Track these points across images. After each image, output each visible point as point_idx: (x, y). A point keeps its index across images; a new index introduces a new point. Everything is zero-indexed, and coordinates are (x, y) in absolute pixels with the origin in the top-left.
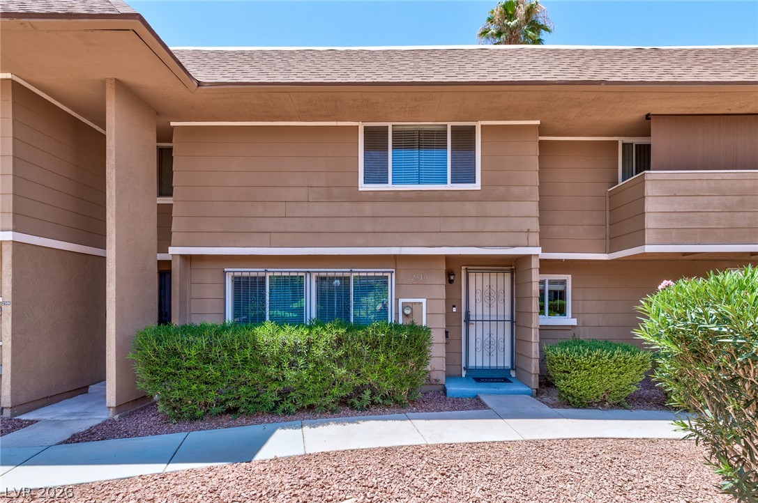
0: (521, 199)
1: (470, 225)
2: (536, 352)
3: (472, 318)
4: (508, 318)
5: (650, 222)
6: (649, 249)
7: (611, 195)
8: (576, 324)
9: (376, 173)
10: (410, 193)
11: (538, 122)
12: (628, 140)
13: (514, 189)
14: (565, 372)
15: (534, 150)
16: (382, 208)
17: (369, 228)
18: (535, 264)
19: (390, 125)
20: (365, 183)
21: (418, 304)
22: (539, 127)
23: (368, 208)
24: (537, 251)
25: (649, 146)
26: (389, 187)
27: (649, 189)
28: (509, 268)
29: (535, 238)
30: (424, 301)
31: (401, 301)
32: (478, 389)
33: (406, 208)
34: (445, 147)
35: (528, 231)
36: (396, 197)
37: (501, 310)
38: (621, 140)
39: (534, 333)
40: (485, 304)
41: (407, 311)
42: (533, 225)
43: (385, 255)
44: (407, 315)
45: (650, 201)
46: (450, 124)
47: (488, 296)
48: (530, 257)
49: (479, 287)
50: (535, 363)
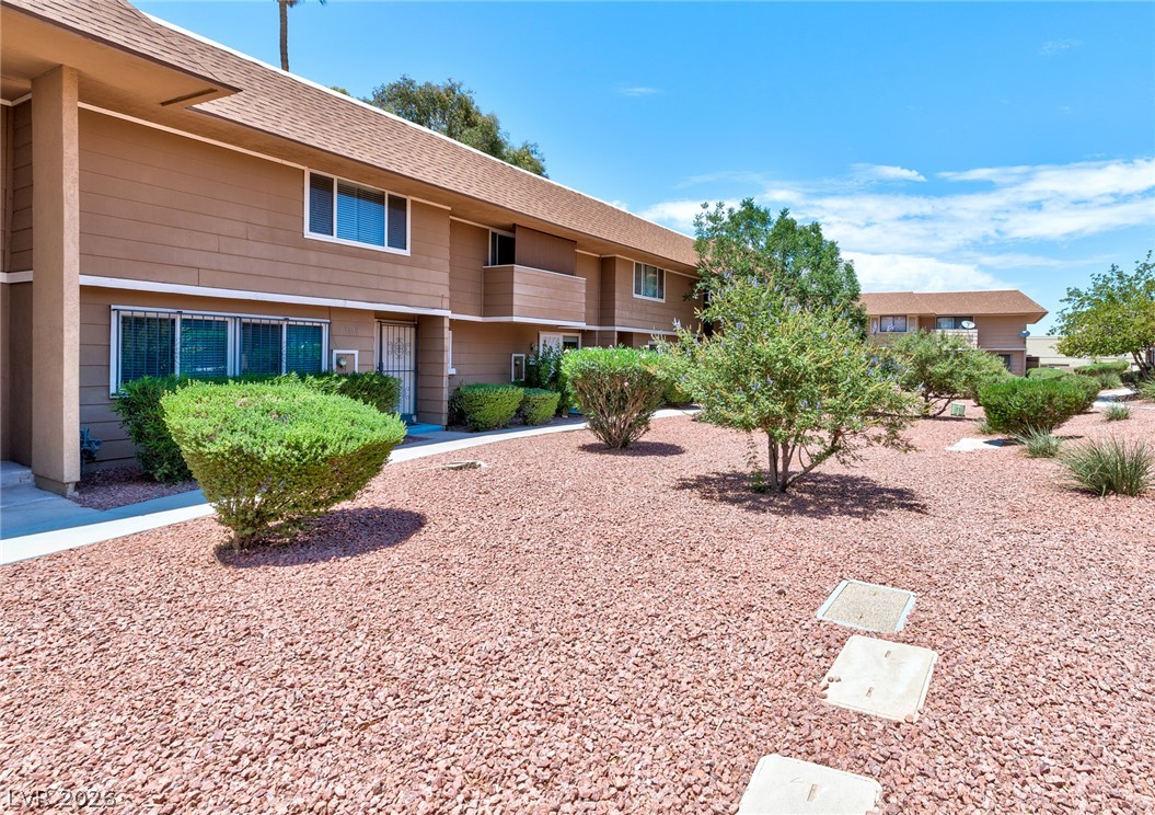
0: (437, 269)
1: (402, 286)
3: (385, 369)
4: (413, 368)
5: (516, 302)
6: (516, 319)
7: (485, 273)
8: (455, 373)
9: (322, 222)
10: (351, 248)
11: (449, 208)
12: (495, 230)
13: (432, 260)
14: (479, 406)
17: (314, 277)
18: (447, 323)
19: (336, 178)
20: (310, 231)
21: (350, 356)
22: (451, 211)
23: (313, 257)
24: (447, 313)
25: (514, 240)
26: (334, 239)
27: (516, 278)
28: (413, 325)
29: (446, 303)
30: (356, 352)
31: (335, 352)
33: (349, 262)
34: (384, 204)
35: (443, 296)
36: (340, 250)
37: (408, 361)
38: (491, 230)
39: (445, 380)
40: (396, 356)
41: (343, 363)
42: (446, 292)
43: (329, 307)
44: (341, 366)
45: (515, 286)
46: (387, 192)
47: (398, 348)
48: (443, 317)
49: (391, 340)
50: (445, 405)
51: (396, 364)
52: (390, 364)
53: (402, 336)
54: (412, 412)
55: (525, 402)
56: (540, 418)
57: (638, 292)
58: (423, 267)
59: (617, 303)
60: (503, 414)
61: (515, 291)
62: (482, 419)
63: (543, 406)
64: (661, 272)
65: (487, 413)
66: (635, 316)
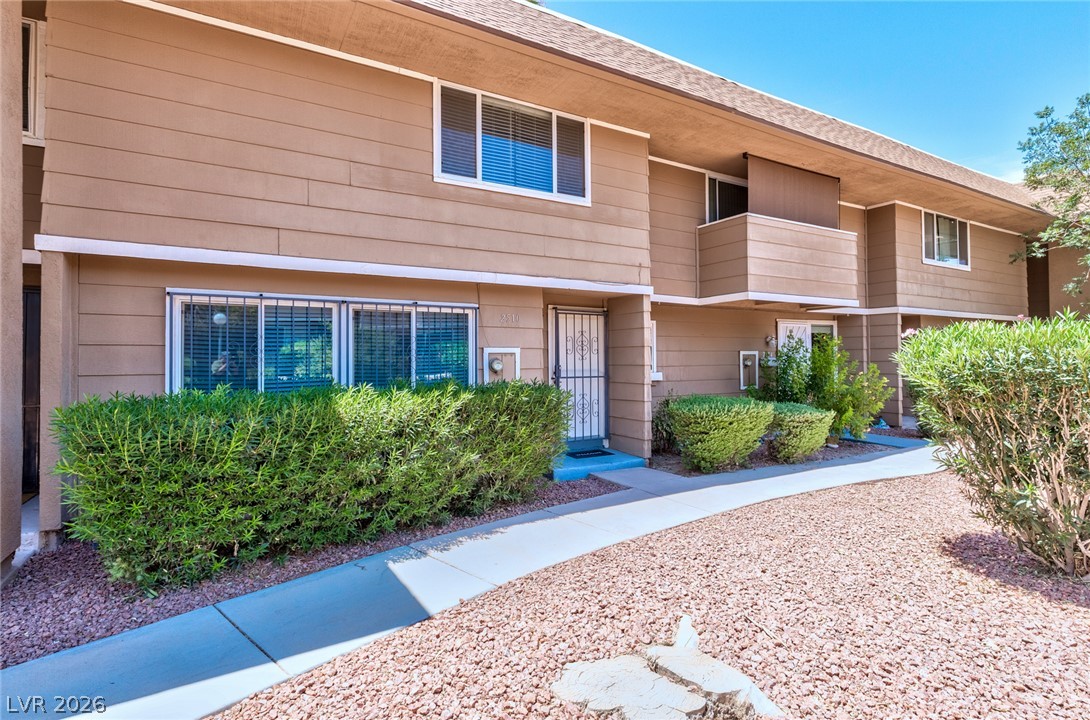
0: (632, 225)
1: (580, 251)
2: (648, 414)
3: (563, 374)
4: (602, 373)
5: (752, 268)
6: (752, 296)
7: (702, 233)
8: (661, 379)
9: (458, 161)
10: (504, 196)
11: (648, 136)
12: (714, 175)
13: (625, 212)
14: (701, 433)
15: (645, 170)
16: (467, 212)
17: (449, 240)
18: (647, 307)
19: (478, 93)
20: (443, 171)
21: (509, 356)
22: (649, 142)
23: (447, 210)
24: (648, 290)
25: (745, 190)
26: (479, 183)
27: (751, 234)
28: (600, 309)
29: (646, 275)
30: (517, 351)
31: (487, 351)
32: (589, 467)
33: (502, 218)
34: (549, 145)
35: (640, 266)
36: (487, 200)
37: (595, 362)
38: (709, 174)
39: (647, 390)
40: (578, 356)
41: (497, 366)
42: (644, 258)
43: (478, 284)
44: (496, 372)
45: (751, 245)
46: (555, 113)
47: (581, 346)
48: (640, 297)
49: (570, 334)
50: (648, 427)
51: (579, 366)
52: (571, 367)
53: (586, 328)
54: (602, 435)
55: (776, 424)
56: (800, 451)
57: (930, 254)
58: (610, 222)
59: (900, 272)
60: (740, 445)
61: (751, 252)
62: (706, 454)
63: (807, 434)
64: (963, 225)
65: (714, 444)
66: (927, 291)
